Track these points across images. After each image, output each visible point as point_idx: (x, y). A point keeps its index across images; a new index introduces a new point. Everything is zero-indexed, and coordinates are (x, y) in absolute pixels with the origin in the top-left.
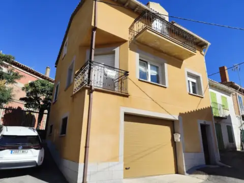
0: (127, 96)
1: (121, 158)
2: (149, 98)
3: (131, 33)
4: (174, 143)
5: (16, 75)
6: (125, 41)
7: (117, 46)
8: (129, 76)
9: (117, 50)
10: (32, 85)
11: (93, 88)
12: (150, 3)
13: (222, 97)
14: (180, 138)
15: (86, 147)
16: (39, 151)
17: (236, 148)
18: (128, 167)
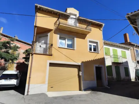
0: (51, 55)
1: (47, 82)
2: (63, 55)
3: (55, 26)
4: (79, 76)
5: (17, 47)
6: (52, 30)
7: (49, 33)
8: (53, 46)
9: (49, 34)
10: (27, 51)
11: (33, 53)
12: (67, 8)
13: (122, 51)
14: (81, 74)
15: (29, 78)
16: (16, 80)
17: (131, 80)
18: (52, 87)
